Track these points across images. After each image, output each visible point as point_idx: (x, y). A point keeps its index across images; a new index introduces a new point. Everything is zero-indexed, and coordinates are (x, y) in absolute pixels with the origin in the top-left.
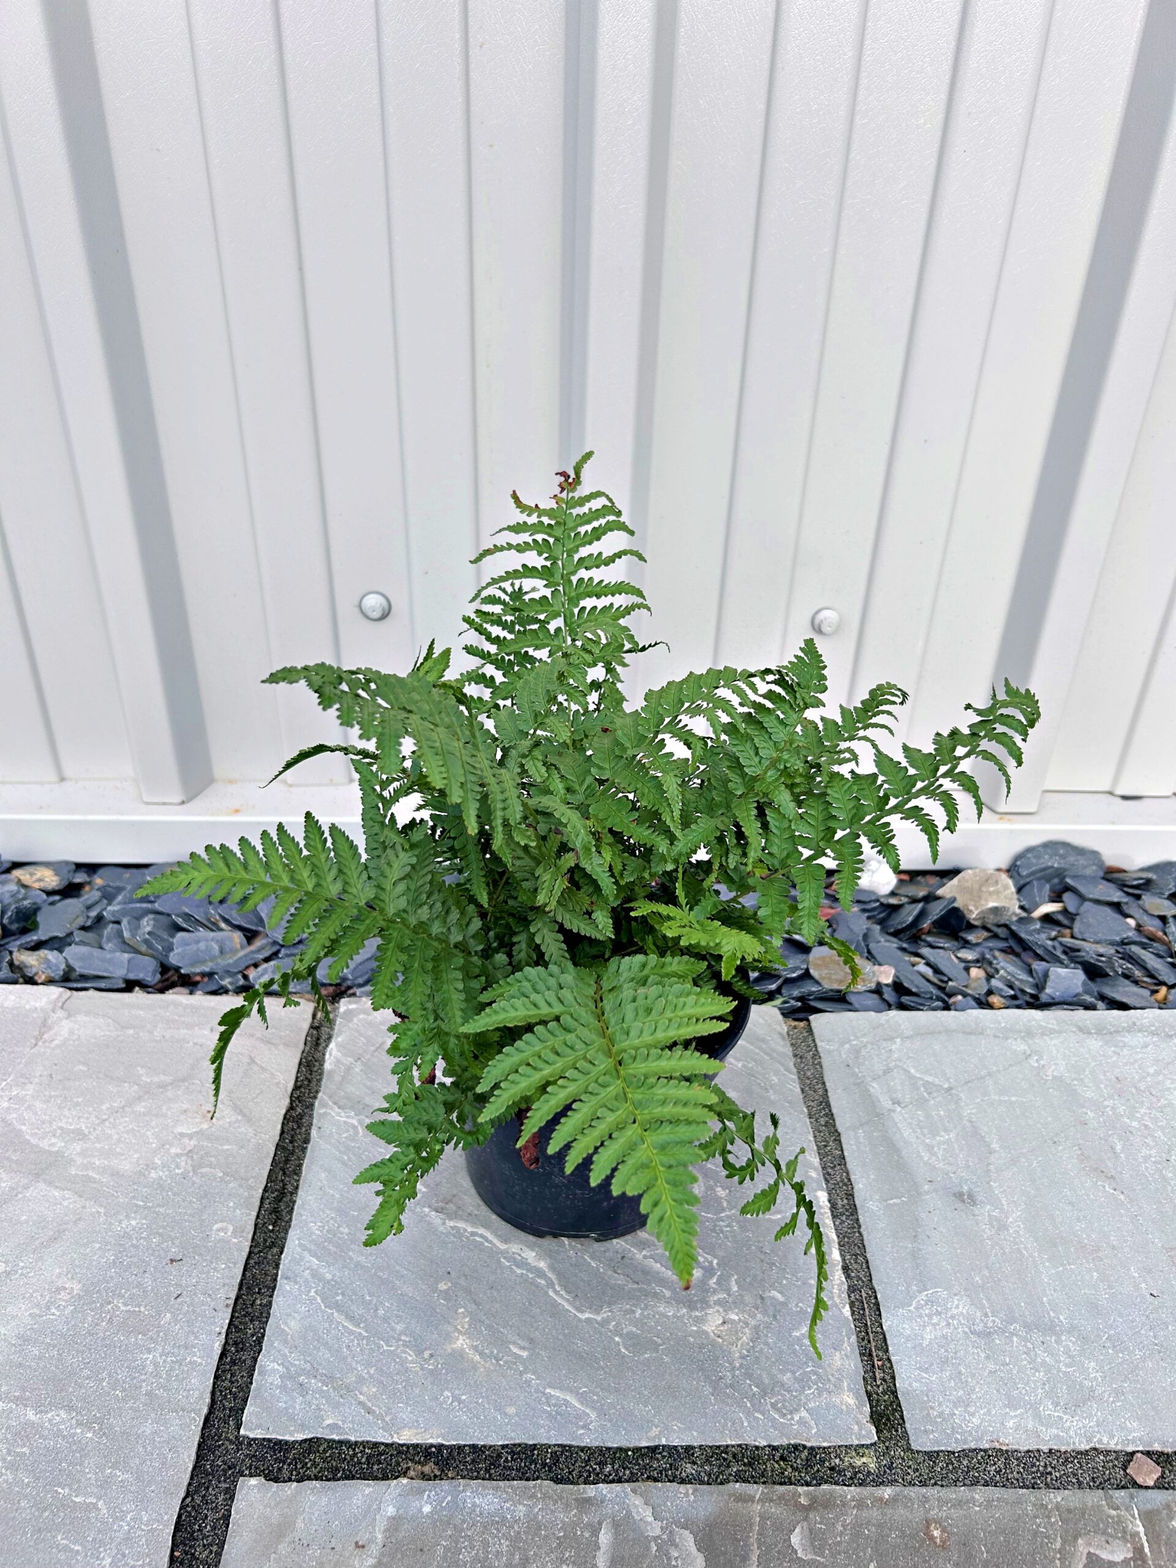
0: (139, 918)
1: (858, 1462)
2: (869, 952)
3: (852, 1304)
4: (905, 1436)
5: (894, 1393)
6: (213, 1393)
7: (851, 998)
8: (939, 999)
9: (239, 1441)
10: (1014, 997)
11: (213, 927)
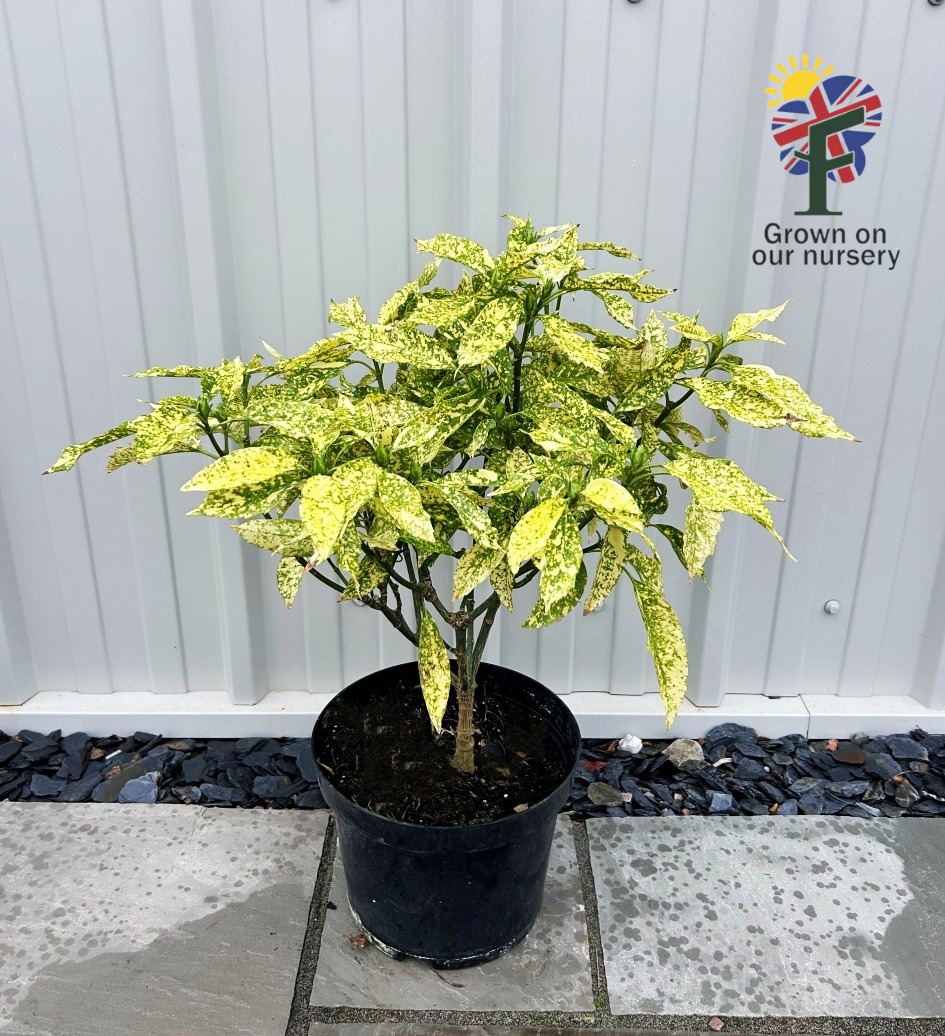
0: (235, 769)
1: (586, 1019)
2: (621, 785)
3: (590, 955)
4: (609, 1009)
5: (606, 991)
6: (295, 989)
7: (609, 810)
8: (655, 810)
9: (308, 1009)
10: (695, 809)
11: (274, 773)
